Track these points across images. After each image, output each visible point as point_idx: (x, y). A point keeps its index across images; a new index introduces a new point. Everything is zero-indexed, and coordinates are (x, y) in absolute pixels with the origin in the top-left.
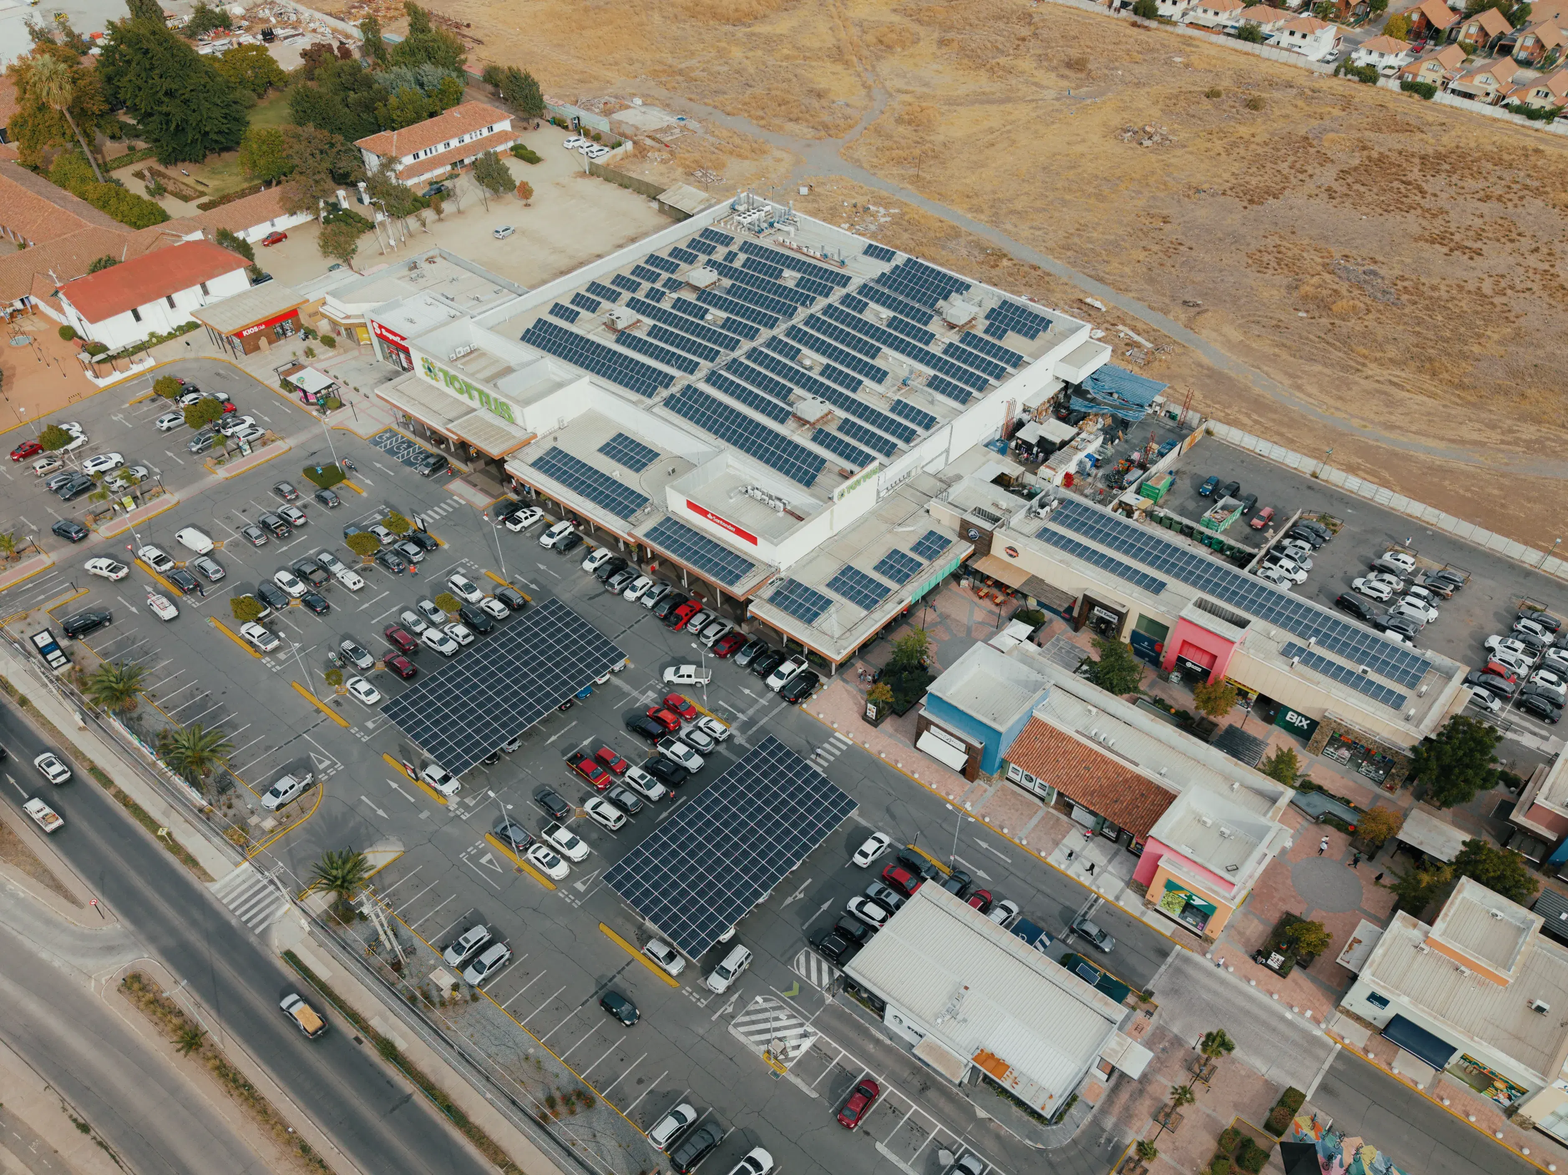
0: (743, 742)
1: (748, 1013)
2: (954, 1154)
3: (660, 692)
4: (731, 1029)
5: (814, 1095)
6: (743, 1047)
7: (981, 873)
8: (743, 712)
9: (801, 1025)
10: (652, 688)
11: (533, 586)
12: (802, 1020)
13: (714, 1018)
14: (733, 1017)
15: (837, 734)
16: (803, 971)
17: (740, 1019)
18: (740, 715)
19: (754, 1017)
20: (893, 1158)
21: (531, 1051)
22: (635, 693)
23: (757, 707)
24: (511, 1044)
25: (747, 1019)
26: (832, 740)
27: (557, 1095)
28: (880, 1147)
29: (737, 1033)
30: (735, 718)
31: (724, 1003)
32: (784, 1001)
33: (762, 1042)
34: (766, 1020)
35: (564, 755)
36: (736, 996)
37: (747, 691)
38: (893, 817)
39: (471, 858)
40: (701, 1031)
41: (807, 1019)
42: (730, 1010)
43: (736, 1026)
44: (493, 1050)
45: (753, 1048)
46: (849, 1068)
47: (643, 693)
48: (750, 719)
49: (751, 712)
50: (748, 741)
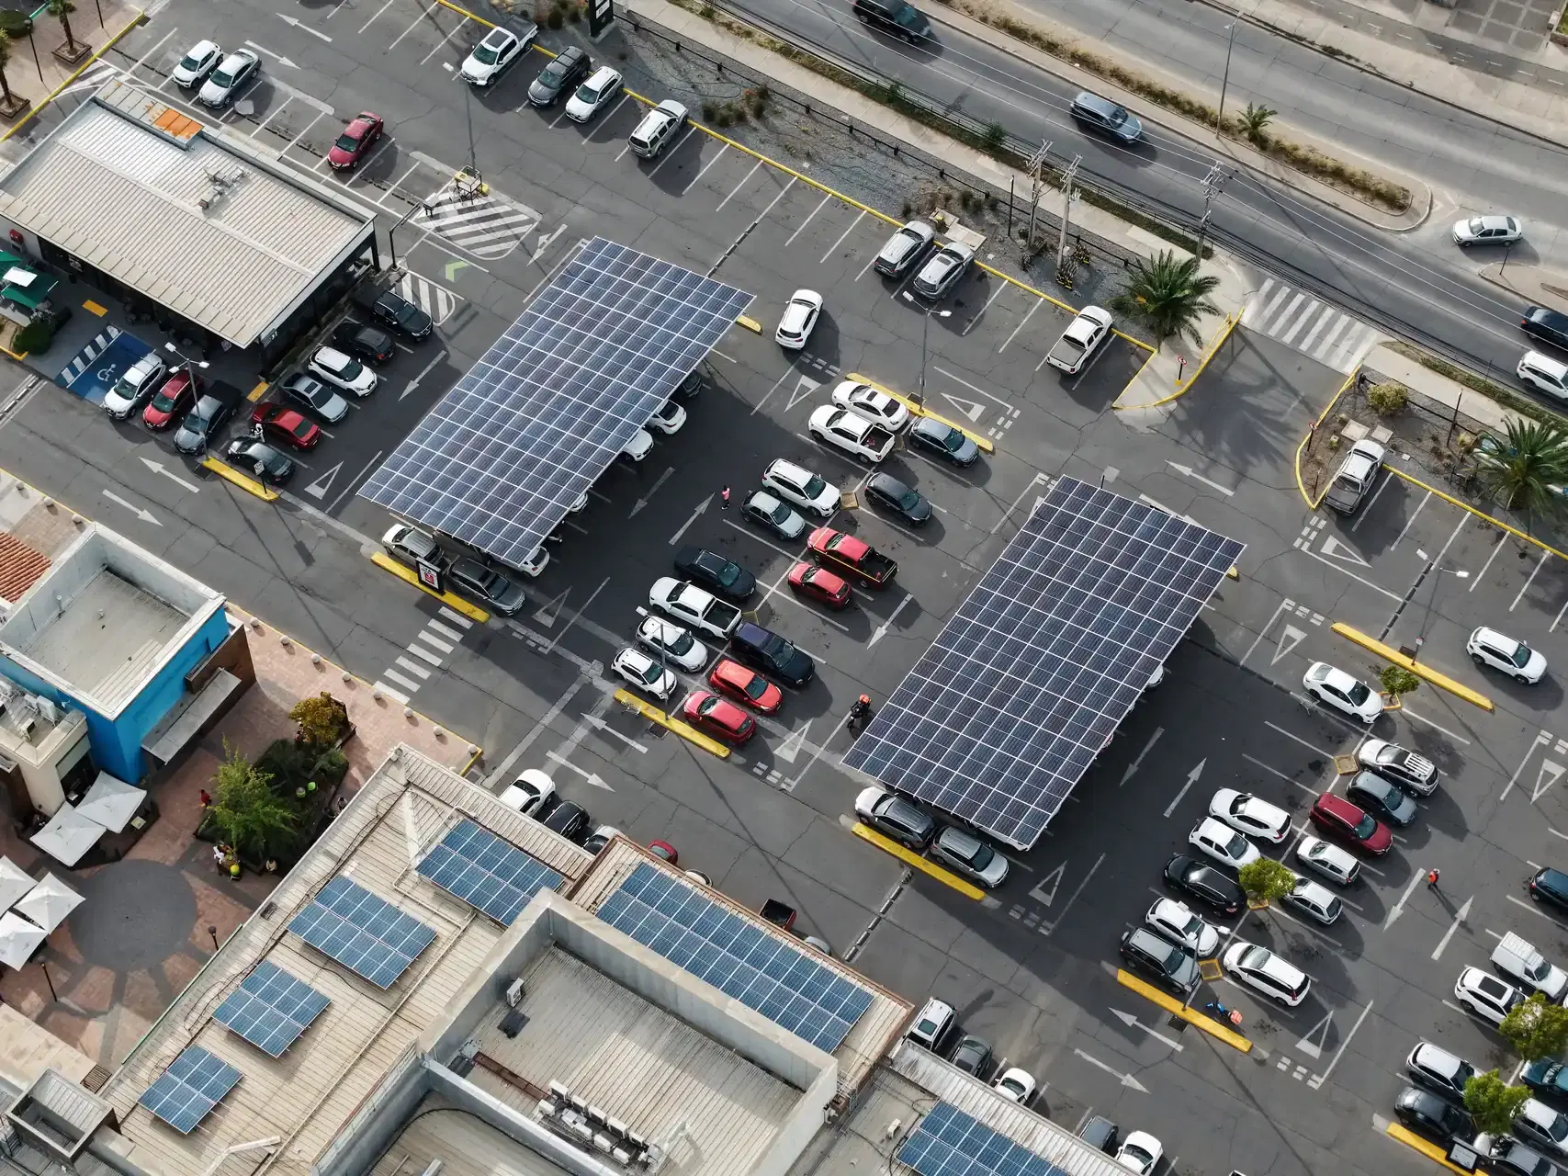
0: (585, 666)
1: (517, 237)
2: (234, 112)
3: (771, 761)
4: (538, 217)
5: (416, 154)
6: (517, 197)
7: (156, 467)
8: (594, 730)
9: (439, 229)
10: (791, 770)
11: (1130, 1020)
12: (437, 235)
13: (564, 227)
14: (537, 229)
15: (404, 699)
16: (441, 295)
17: (527, 229)
18: (600, 724)
19: (509, 233)
20: (312, 101)
21: (806, 165)
22: (819, 752)
23: (570, 746)
24: (837, 169)
25: (517, 230)
26: (414, 687)
27: (754, 123)
28: (330, 110)
29: (525, 212)
30: (607, 717)
31: (552, 246)
32: (465, 255)
33: (491, 205)
34: (488, 231)
35: (913, 603)
36: (536, 257)
37: (594, 780)
38: (301, 548)
39: (1000, 411)
40: (579, 210)
41: (430, 238)
42: (543, 239)
43: (531, 221)
44: (857, 162)
45: (504, 197)
46: (371, 187)
47: (803, 757)
48: (578, 718)
49: (580, 733)
50: (574, 672)
